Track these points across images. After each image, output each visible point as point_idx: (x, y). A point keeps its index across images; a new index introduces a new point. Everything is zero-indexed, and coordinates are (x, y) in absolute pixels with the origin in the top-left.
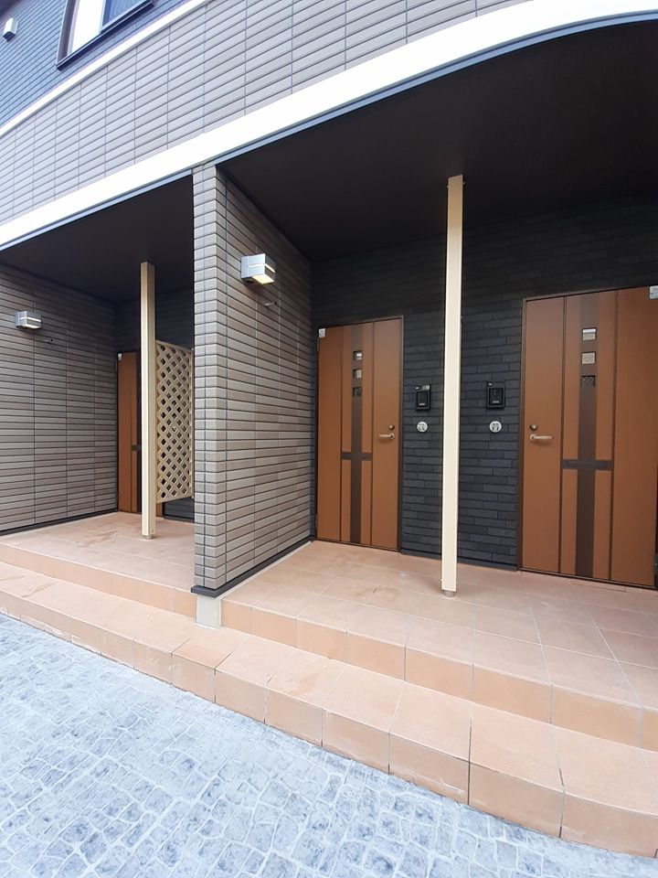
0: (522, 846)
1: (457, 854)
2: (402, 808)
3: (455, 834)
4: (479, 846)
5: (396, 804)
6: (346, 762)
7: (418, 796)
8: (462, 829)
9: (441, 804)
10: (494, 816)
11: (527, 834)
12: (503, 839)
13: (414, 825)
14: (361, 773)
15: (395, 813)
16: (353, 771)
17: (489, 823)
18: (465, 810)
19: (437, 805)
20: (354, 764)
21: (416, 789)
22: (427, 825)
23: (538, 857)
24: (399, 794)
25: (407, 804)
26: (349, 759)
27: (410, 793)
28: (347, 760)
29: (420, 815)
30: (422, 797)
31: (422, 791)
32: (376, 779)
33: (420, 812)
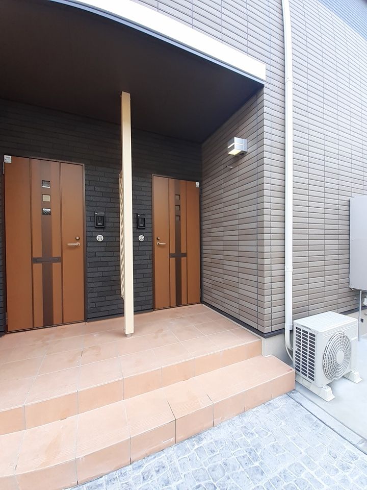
0: (204, 442)
1: (184, 474)
2: (148, 476)
3: (177, 465)
4: (190, 460)
5: (143, 478)
6: (100, 481)
7: (152, 462)
8: (179, 458)
9: (164, 455)
10: (188, 439)
11: (202, 436)
12: (196, 447)
13: (158, 480)
14: (114, 479)
15: (146, 483)
16: (108, 483)
17: (187, 444)
18: (176, 448)
19: (163, 457)
20: (106, 477)
21: (149, 458)
22: (164, 473)
23: (212, 443)
24: (142, 470)
25: (149, 472)
26: (102, 477)
27: (147, 464)
28: (102, 479)
29: (158, 471)
30: (154, 460)
31: (153, 457)
32: (125, 474)
33: (157, 469)
